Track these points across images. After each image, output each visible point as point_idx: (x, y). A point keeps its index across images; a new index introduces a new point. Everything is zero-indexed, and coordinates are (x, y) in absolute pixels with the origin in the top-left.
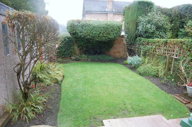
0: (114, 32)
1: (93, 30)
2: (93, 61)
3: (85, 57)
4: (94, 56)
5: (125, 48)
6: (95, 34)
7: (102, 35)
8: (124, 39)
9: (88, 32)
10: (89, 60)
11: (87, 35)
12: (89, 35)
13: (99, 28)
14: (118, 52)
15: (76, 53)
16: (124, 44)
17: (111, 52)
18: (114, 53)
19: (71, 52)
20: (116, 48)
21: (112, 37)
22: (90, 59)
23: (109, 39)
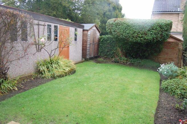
0: (152, 32)
1: (126, 29)
2: (132, 65)
3: (124, 60)
4: (135, 60)
5: (180, 54)
6: (129, 33)
7: (136, 34)
8: (180, 44)
9: (121, 31)
10: (128, 64)
11: (120, 35)
12: (122, 34)
13: (134, 26)
14: (170, 59)
15: (119, 54)
16: (179, 49)
17: (160, 58)
18: (165, 60)
19: (114, 53)
20: (167, 54)
21: (149, 38)
22: (130, 63)
23: (146, 41)
